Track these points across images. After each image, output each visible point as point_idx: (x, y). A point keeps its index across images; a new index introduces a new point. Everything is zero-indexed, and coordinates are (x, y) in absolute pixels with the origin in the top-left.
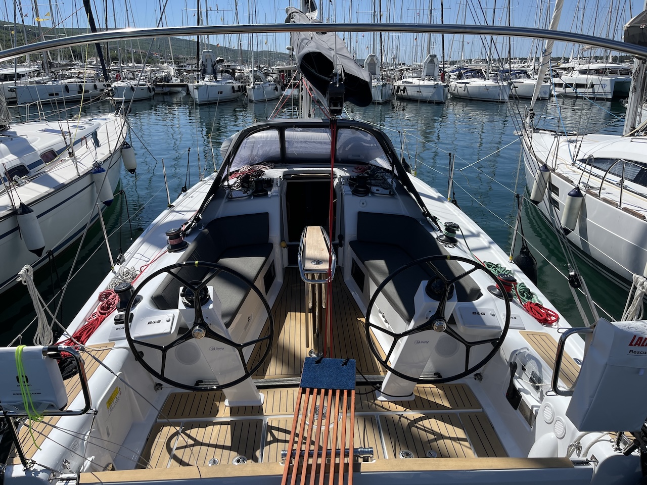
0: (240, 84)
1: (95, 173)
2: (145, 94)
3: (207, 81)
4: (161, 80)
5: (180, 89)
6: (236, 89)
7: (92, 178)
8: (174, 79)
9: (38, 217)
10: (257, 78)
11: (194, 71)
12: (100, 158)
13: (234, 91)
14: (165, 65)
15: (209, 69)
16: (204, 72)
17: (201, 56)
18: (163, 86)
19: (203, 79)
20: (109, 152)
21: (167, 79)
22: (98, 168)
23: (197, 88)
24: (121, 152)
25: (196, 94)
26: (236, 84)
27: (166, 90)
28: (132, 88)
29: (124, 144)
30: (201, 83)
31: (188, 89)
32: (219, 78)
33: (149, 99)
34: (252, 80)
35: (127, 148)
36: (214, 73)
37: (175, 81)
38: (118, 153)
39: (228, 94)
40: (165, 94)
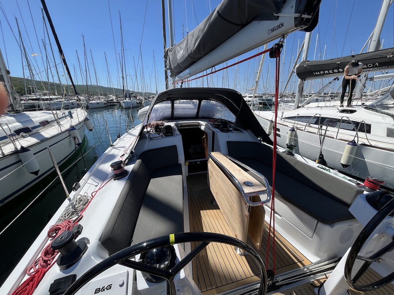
0: (140, 101)
1: (71, 130)
2: (104, 105)
3: (127, 100)
4: (109, 101)
5: (117, 104)
6: (138, 103)
7: (69, 133)
8: (114, 100)
9: (34, 154)
10: (145, 99)
11: (123, 97)
12: (73, 124)
13: (137, 104)
14: (111, 95)
15: (128, 96)
16: (126, 97)
17: (124, 92)
18: (111, 102)
19: (126, 99)
20: (78, 122)
21: (112, 100)
22: (72, 128)
23: (124, 102)
24: (85, 122)
25: (123, 105)
26: (138, 101)
27: (111, 104)
28: (98, 103)
29: (86, 119)
30: (125, 101)
31: (120, 103)
32: (132, 99)
33: (105, 107)
34: (144, 100)
35: (87, 120)
36: (130, 97)
37: (115, 101)
38: (84, 122)
39: (135, 105)
40: (111, 105)
